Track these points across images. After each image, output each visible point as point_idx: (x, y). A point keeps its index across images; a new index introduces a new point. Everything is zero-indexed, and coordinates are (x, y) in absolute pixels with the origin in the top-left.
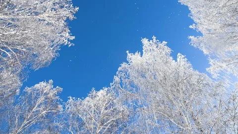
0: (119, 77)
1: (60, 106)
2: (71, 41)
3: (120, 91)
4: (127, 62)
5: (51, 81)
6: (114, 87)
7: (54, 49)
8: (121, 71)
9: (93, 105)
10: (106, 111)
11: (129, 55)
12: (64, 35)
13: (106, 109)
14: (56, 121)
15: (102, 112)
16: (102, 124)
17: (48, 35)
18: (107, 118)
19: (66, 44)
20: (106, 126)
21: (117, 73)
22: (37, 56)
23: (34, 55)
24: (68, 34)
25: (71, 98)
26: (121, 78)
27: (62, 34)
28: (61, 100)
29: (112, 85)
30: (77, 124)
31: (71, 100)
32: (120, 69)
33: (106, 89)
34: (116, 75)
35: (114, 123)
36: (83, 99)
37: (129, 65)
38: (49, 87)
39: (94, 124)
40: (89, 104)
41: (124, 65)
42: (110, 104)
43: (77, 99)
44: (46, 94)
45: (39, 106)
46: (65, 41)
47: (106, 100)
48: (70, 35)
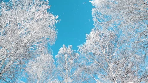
0: (96, 18)
1: (77, 54)
2: (58, 19)
3: (101, 25)
4: (94, 7)
5: (64, 45)
6: (96, 25)
7: (53, 29)
8: (94, 14)
9: (92, 42)
10: (102, 40)
11: (92, 2)
12: (52, 19)
13: (100, 39)
14: (80, 62)
15: (99, 43)
16: (104, 48)
17: (45, 24)
18: (104, 43)
19: (57, 23)
20: (107, 47)
21: (93, 16)
22: (49, 38)
23: (47, 39)
24: (53, 17)
25: (79, 46)
26: (97, 18)
27: (51, 19)
28: (75, 51)
29: (95, 25)
30: (91, 57)
31: (80, 47)
32: (92, 14)
33: (93, 29)
34: (93, 18)
35: (110, 43)
36: (85, 43)
37: (96, 7)
38: (65, 49)
39: (100, 51)
40: (90, 43)
41: (93, 10)
42: (101, 35)
43: (82, 45)
44: (66, 53)
45: (67, 60)
46: (55, 21)
47: (97, 35)
48: (55, 16)
